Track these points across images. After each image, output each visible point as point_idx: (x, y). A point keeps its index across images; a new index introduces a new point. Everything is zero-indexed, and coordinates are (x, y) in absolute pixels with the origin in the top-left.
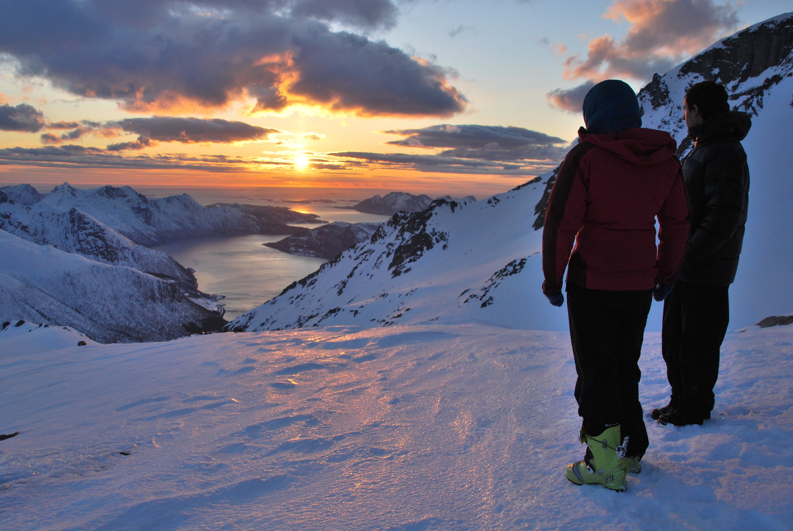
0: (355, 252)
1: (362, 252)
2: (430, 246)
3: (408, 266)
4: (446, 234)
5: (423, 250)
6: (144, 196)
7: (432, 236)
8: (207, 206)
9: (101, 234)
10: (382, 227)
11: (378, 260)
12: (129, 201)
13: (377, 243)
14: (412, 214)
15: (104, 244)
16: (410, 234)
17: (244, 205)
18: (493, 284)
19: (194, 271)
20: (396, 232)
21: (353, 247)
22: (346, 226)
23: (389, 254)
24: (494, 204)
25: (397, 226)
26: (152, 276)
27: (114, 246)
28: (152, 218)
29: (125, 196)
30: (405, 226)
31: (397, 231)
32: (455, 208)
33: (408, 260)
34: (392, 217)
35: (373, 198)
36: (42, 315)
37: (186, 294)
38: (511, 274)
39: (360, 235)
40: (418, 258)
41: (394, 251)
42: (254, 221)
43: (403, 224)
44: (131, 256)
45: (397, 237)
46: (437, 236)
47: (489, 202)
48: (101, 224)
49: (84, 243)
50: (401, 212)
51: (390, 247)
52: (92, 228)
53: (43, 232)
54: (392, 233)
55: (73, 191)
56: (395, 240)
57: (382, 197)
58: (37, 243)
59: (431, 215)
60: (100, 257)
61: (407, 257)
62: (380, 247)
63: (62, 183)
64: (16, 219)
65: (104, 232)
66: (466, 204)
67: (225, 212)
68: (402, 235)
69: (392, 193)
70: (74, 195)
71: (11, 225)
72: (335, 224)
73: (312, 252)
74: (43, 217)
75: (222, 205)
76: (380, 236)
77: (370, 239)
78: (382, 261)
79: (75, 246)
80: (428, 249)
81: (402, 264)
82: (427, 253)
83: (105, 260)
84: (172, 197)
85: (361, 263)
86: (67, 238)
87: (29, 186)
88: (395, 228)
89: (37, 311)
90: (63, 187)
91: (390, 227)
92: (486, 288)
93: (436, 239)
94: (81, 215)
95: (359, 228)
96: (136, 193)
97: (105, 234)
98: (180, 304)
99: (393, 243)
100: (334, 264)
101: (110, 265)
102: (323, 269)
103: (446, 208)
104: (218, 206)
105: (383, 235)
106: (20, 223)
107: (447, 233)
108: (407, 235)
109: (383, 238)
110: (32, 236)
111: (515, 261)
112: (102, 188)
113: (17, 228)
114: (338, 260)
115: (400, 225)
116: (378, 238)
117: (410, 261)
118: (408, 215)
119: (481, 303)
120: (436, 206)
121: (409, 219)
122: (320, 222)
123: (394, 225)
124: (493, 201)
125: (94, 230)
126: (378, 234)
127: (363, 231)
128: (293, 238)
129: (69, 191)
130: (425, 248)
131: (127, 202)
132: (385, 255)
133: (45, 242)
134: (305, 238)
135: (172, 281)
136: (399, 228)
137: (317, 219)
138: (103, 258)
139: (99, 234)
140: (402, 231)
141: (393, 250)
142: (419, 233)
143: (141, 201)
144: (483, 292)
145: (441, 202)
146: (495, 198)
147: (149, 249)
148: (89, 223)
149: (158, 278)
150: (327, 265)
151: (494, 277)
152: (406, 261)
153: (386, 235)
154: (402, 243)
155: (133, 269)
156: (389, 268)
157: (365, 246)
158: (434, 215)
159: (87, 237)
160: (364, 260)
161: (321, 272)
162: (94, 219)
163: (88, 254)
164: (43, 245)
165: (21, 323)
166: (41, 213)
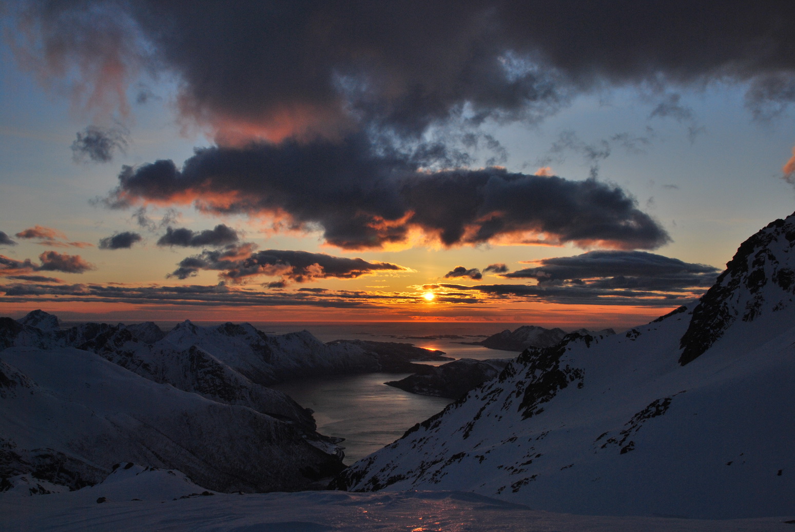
0: (482, 392)
1: (489, 391)
2: (564, 385)
3: (540, 406)
4: (581, 371)
5: (556, 389)
6: (263, 333)
7: (565, 374)
8: (328, 343)
9: (218, 372)
10: (511, 365)
11: (507, 400)
12: (249, 338)
13: (506, 381)
14: (543, 349)
15: (222, 382)
16: (542, 372)
17: (365, 341)
18: (634, 427)
19: (313, 412)
20: (527, 370)
21: (480, 386)
22: (473, 363)
23: (518, 394)
24: (634, 338)
25: (527, 363)
26: (269, 417)
27: (232, 385)
28: (271, 356)
29: (245, 333)
30: (536, 362)
31: (528, 368)
32: (591, 343)
33: (540, 400)
34: (521, 353)
35: (503, 332)
36: (158, 456)
37: (304, 436)
38: (653, 416)
39: (489, 373)
40: (551, 398)
41: (524, 391)
42: (376, 358)
43: (534, 361)
44: (248, 395)
45: (528, 374)
46: (571, 374)
47: (628, 335)
48: (220, 362)
49: (202, 381)
50: (531, 347)
51: (520, 386)
52: (211, 366)
53: (163, 370)
54: (522, 370)
55: (193, 328)
56: (526, 378)
57: (512, 331)
58: (157, 382)
59: (564, 350)
60: (217, 396)
61: (539, 397)
62: (508, 386)
63: (184, 321)
64: (138, 357)
65: (223, 370)
66: (602, 337)
67: (346, 349)
68: (533, 372)
69: (523, 327)
70: (195, 332)
71: (133, 363)
72: (462, 360)
73: (437, 391)
74: (163, 355)
75: (342, 341)
76: (509, 374)
77: (498, 378)
78: (511, 401)
79: (193, 384)
80: (561, 388)
81: (533, 405)
82: (560, 392)
83: (223, 399)
84: (291, 334)
85: (488, 404)
86: (186, 376)
87: (153, 323)
88: (525, 365)
89: (153, 452)
90: (184, 324)
91: (519, 364)
92: (626, 432)
93: (570, 376)
94: (200, 353)
95: (487, 365)
96: (256, 330)
97: (223, 372)
98: (297, 446)
99: (523, 382)
100: (459, 405)
101: (227, 405)
102: (447, 410)
103: (580, 343)
104: (338, 342)
105: (512, 373)
106: (142, 361)
107: (583, 370)
108: (538, 373)
109: (512, 376)
110: (152, 374)
111: (658, 401)
112: (222, 325)
113: (138, 366)
114: (464, 400)
115: (530, 362)
116: (507, 376)
117: (542, 401)
118: (539, 351)
119: (620, 449)
120: (569, 340)
121: (540, 355)
122: (446, 359)
123: (524, 362)
124: (633, 334)
126: (506, 371)
127: (492, 368)
128: (417, 376)
129: (190, 329)
130: (558, 386)
131: (247, 339)
132: (515, 395)
133: (164, 380)
134: (430, 377)
135: (290, 422)
136: (530, 365)
137: (443, 355)
138: (221, 397)
139: (217, 371)
140: (533, 369)
141: (523, 389)
142: (551, 370)
143: (260, 338)
144: (622, 437)
145: (574, 336)
146: (634, 331)
147: (267, 388)
148: (207, 361)
149: (275, 419)
150: (452, 406)
151: (635, 420)
152: (538, 402)
153: (515, 373)
154: (532, 381)
155: (250, 409)
156: (519, 409)
157: (493, 384)
158: (567, 350)
159: (206, 376)
160: (492, 400)
161: (446, 413)
162: (213, 357)
163: (206, 394)
164: (162, 383)
165: (130, 465)
166: (162, 351)
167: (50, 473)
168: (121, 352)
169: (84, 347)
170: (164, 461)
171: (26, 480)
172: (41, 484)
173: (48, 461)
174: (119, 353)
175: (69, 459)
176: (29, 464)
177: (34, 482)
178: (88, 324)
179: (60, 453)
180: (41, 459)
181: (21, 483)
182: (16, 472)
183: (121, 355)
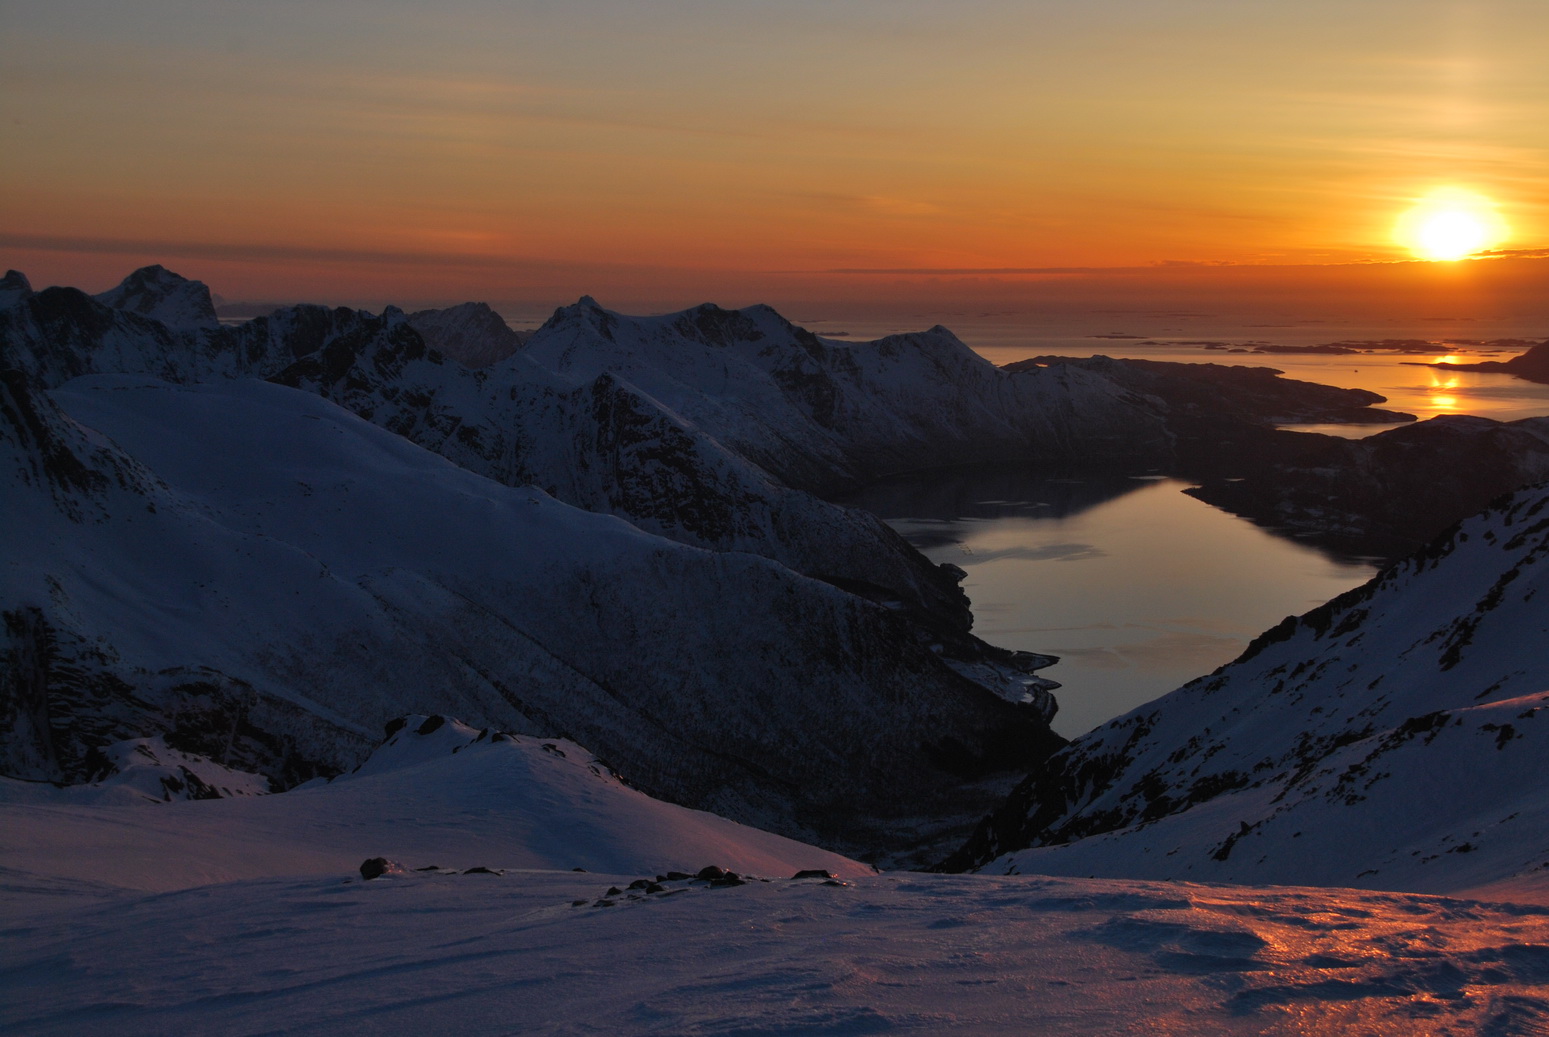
6: (812, 336)
8: (1009, 367)
9: (680, 454)
12: (768, 352)
15: (690, 484)
17: (1125, 360)
19: (964, 575)
22: (1481, 428)
26: (832, 587)
27: (721, 491)
28: (836, 404)
29: (755, 336)
36: (510, 697)
37: (936, 648)
39: (1532, 463)
42: (1159, 413)
44: (769, 523)
48: (684, 423)
49: (633, 480)
52: (657, 435)
53: (518, 447)
55: (605, 320)
58: (501, 480)
60: (678, 525)
63: (575, 300)
64: (445, 407)
65: (693, 448)
67: (1065, 384)
70: (608, 334)
71: (433, 424)
72: (1440, 420)
74: (518, 403)
75: (1050, 360)
79: (606, 489)
83: (694, 533)
84: (897, 338)
86: (585, 466)
87: (484, 307)
89: (496, 685)
90: (576, 309)
94: (626, 395)
96: (790, 327)
97: (694, 454)
98: (914, 677)
101: (708, 551)
104: (1042, 365)
110: (488, 459)
112: (688, 312)
113: (447, 434)
122: (1383, 416)
125: (663, 441)
129: (593, 323)
131: (762, 354)
133: (521, 477)
135: (893, 605)
137: (1375, 405)
138: (687, 527)
139: (676, 450)
143: (804, 350)
147: (824, 503)
148: (647, 420)
149: (851, 595)
155: (775, 564)
159: (643, 464)
160: (1542, 548)
161: (1384, 588)
162: (661, 406)
163: (643, 517)
164: (517, 485)
165: (434, 724)
166: (513, 390)
167: (214, 736)
168: (395, 391)
169: (290, 378)
170: (527, 712)
171: (150, 755)
172: (193, 768)
173: (205, 702)
174: (390, 395)
175: (263, 698)
176: (155, 709)
177: (173, 761)
178: (296, 309)
179: (237, 682)
180: (186, 694)
181: (137, 760)
182: (121, 729)
183: (396, 403)
